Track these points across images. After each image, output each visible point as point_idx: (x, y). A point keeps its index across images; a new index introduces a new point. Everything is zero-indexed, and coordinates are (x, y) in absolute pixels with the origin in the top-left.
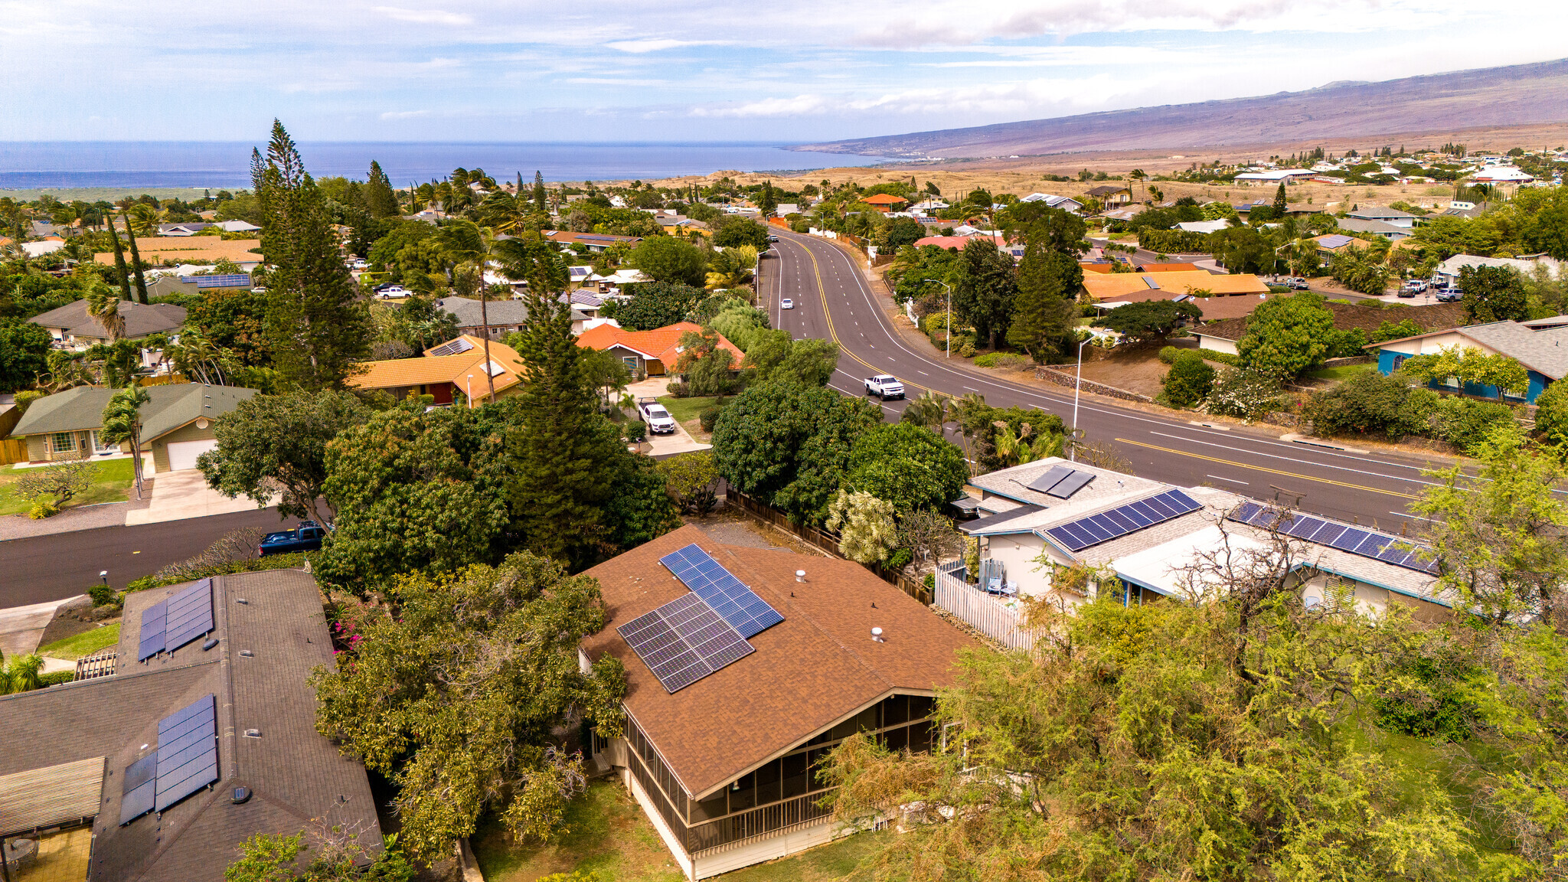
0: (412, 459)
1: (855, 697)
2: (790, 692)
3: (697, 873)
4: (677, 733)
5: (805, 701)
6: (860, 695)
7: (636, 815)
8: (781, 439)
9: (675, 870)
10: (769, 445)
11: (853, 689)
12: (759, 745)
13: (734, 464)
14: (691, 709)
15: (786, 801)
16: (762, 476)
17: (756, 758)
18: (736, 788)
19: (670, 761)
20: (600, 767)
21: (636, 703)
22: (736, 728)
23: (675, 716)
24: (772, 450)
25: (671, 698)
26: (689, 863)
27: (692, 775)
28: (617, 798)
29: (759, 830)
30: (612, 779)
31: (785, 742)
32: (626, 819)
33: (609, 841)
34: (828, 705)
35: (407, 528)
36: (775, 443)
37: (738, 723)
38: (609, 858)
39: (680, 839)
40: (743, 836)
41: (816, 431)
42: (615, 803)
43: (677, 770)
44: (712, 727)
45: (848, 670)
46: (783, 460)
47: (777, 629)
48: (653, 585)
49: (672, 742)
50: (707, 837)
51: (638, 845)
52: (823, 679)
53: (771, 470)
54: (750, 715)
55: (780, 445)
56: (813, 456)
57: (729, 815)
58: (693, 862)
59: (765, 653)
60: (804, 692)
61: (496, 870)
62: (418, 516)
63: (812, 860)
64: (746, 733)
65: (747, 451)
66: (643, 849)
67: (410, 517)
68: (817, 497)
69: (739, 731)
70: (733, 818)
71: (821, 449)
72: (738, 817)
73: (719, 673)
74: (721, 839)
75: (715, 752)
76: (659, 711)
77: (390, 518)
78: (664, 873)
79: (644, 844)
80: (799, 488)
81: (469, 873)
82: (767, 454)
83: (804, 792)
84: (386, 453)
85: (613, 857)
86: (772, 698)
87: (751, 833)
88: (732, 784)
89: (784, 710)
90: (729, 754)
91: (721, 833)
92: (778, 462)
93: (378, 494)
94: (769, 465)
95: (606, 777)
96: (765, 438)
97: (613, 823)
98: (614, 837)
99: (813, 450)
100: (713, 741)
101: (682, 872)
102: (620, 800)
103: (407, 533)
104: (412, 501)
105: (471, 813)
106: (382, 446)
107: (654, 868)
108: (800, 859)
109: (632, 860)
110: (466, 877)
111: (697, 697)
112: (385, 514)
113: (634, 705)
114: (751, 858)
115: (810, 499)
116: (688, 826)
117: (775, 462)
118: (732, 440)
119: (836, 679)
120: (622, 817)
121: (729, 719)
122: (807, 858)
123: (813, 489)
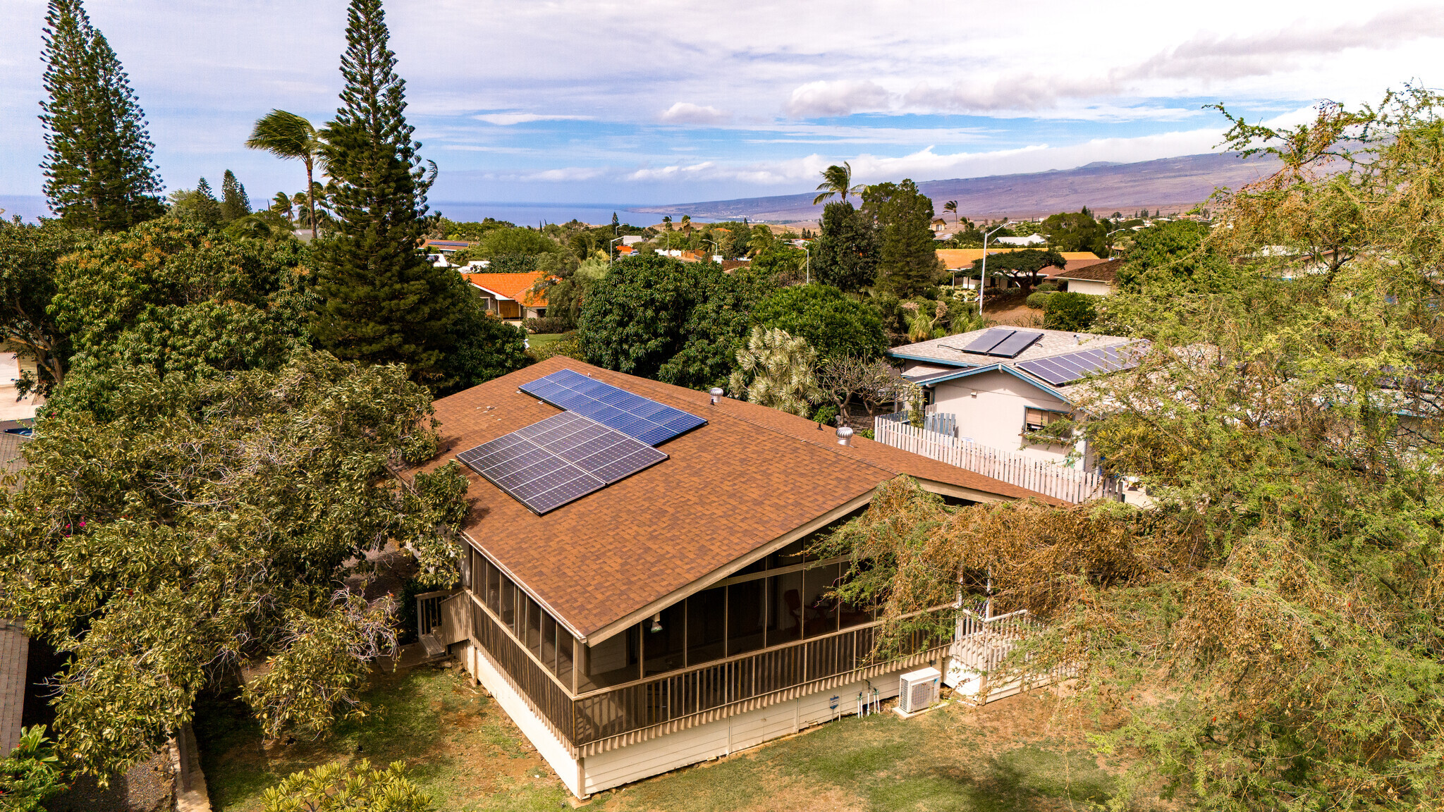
0: (179, 271)
1: (840, 491)
2: (732, 496)
3: (589, 782)
4: (553, 560)
5: (759, 503)
6: (847, 488)
7: (486, 710)
8: (664, 307)
9: (549, 783)
10: (650, 313)
11: (834, 483)
12: (693, 561)
13: (608, 343)
14: (574, 530)
15: (732, 659)
16: (641, 352)
17: (691, 577)
18: (657, 628)
19: (542, 594)
20: (429, 650)
21: (485, 530)
22: (650, 544)
23: (549, 539)
24: (654, 320)
25: (540, 520)
26: (573, 765)
27: (582, 608)
28: (454, 688)
29: (690, 708)
30: (448, 664)
31: (736, 554)
32: (469, 716)
33: (440, 746)
34: (797, 504)
35: (169, 358)
36: (657, 311)
37: (653, 538)
38: (437, 769)
39: (558, 726)
40: (665, 718)
41: (706, 300)
42: (451, 696)
43: (554, 605)
44: (611, 547)
45: (820, 463)
46: (666, 334)
47: (698, 433)
48: (509, 412)
49: (544, 570)
50: (605, 721)
51: (486, 749)
52: (783, 477)
53: (652, 344)
54: (671, 527)
55: (663, 314)
56: (704, 324)
57: (643, 680)
58: (581, 761)
59: (683, 459)
60: (755, 493)
61: (239, 795)
62: (185, 346)
63: (773, 759)
64: (668, 548)
65: (622, 324)
66: (495, 755)
67: (174, 348)
68: (711, 367)
69: (654, 547)
70: (649, 686)
71: (714, 315)
72: (657, 683)
73: (615, 487)
74: (628, 722)
75: (619, 576)
76: (522, 536)
77: (145, 345)
78: (532, 787)
79: (498, 749)
80: (689, 359)
81: (187, 799)
82: (647, 327)
83: (761, 647)
84: (141, 265)
85: (445, 768)
86: (702, 503)
87: (677, 713)
88: (648, 622)
89: (725, 516)
90: (643, 577)
91: (629, 713)
92: (661, 335)
93: (129, 318)
94: (649, 339)
95: (439, 662)
96: (646, 306)
97: (448, 722)
98: (448, 740)
99: (703, 317)
100: (614, 563)
101: (560, 784)
102: (459, 691)
103: (169, 365)
104: (176, 326)
105: (186, 687)
106: (137, 256)
107: (513, 781)
108: (753, 758)
109: (477, 770)
110: (181, 804)
111: (581, 516)
112: (138, 340)
113: (482, 534)
114: (676, 757)
115: (702, 370)
116: (573, 696)
117: (656, 335)
118: (605, 314)
119: (802, 475)
120: (463, 712)
121: (638, 534)
122: (763, 757)
123: (706, 358)
